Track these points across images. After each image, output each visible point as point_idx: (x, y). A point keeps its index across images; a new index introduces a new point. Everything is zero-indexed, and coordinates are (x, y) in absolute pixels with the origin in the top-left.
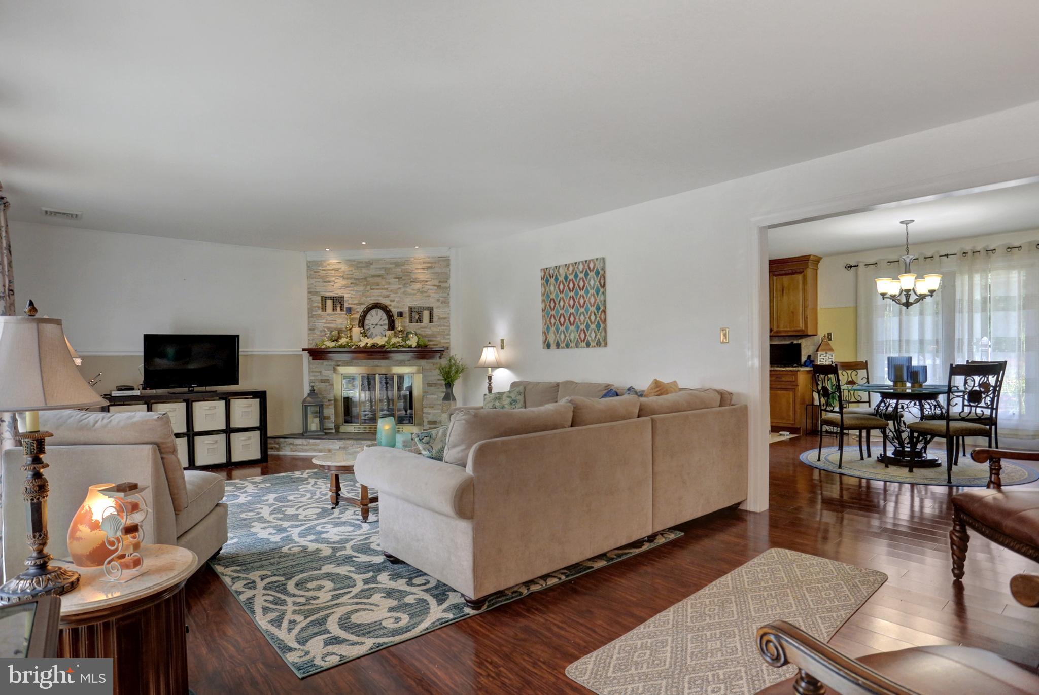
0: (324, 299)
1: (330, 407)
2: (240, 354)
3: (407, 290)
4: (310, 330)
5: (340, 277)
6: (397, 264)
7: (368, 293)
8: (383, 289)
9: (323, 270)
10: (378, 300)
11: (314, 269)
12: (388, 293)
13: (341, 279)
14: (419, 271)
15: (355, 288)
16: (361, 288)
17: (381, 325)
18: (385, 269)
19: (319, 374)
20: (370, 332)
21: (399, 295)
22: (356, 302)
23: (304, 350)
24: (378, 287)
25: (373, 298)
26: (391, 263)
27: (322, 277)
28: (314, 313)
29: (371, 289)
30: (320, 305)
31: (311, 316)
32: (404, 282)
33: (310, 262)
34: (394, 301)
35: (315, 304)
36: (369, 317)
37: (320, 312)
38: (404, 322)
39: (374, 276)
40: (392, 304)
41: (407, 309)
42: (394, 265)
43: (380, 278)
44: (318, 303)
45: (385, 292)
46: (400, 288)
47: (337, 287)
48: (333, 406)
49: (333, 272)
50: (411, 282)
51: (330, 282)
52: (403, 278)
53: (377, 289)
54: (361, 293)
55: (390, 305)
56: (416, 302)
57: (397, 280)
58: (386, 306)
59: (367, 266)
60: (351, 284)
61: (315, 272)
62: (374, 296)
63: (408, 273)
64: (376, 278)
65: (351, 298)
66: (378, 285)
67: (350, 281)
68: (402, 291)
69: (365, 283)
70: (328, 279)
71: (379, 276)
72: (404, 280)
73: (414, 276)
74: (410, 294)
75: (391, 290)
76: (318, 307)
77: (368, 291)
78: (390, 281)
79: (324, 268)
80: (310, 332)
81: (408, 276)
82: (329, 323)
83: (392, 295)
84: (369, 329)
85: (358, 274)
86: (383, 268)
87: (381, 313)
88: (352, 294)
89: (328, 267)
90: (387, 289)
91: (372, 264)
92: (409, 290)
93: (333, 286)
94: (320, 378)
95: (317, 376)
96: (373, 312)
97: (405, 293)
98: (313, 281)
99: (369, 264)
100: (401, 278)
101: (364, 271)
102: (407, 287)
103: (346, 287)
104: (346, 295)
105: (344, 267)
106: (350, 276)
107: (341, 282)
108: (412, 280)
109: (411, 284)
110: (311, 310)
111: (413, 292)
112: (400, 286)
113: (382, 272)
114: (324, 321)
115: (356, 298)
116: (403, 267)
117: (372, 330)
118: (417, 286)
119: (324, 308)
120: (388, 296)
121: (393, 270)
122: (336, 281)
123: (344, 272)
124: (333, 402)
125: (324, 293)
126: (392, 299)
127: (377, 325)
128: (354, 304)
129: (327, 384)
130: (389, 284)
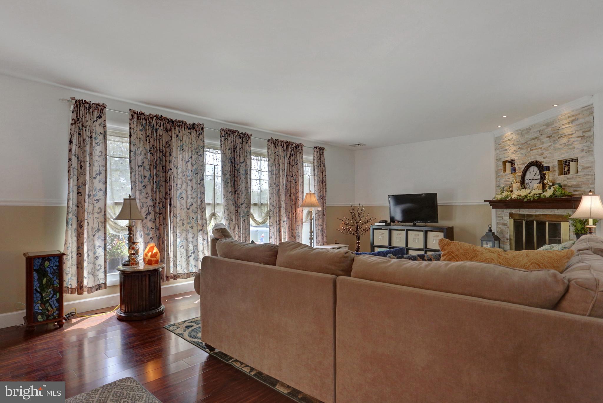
0: (505, 163)
1: (507, 244)
2: (438, 204)
3: (556, 145)
4: (497, 186)
5: (512, 145)
6: (548, 125)
7: (529, 154)
8: (538, 149)
9: (503, 142)
10: (535, 158)
11: (499, 143)
12: (542, 152)
13: (513, 146)
14: (565, 126)
15: (521, 152)
16: (524, 151)
17: (536, 179)
18: (540, 131)
19: (501, 218)
20: (528, 186)
21: (550, 151)
22: (521, 162)
23: (485, 201)
24: (535, 148)
25: (532, 157)
26: (544, 125)
27: (503, 147)
28: (499, 174)
29: (531, 150)
30: (502, 168)
31: (498, 176)
32: (553, 139)
33: (496, 138)
34: (546, 158)
35: (500, 168)
36: (528, 173)
37: (502, 173)
38: (554, 175)
39: (532, 139)
40: (545, 160)
41: (556, 164)
42: (545, 127)
43: (536, 140)
44: (501, 166)
45: (540, 151)
46: (550, 146)
47: (511, 154)
48: (509, 244)
49: (508, 142)
50: (559, 138)
51: (506, 150)
52: (553, 136)
53: (535, 149)
54: (525, 155)
55: (543, 162)
56: (565, 156)
57: (549, 138)
58: (540, 163)
59: (528, 132)
60: (519, 148)
61: (499, 144)
62: (532, 156)
63: (556, 131)
64: (533, 141)
65: (519, 159)
66: (535, 146)
67: (518, 147)
68: (552, 147)
69: (527, 146)
70: (505, 148)
71: (535, 138)
72: (554, 137)
73: (561, 132)
74: (558, 149)
75: (544, 148)
76: (501, 170)
77: (529, 152)
78: (544, 140)
79: (503, 141)
80: (497, 188)
81: (556, 133)
82: (506, 181)
83: (545, 153)
84: (528, 183)
85: (523, 141)
86: (538, 131)
87: (536, 169)
88: (519, 157)
89: (506, 139)
90: (541, 148)
91: (530, 129)
92: (558, 146)
93: (509, 152)
94: (502, 221)
95: (501, 220)
96: (531, 169)
97: (555, 149)
98: (498, 151)
99: (528, 130)
100: (551, 136)
101: (526, 136)
102: (556, 144)
103: (516, 151)
104: (516, 158)
105: (514, 137)
106: (518, 143)
107: (513, 148)
108: (560, 136)
109: (559, 140)
110: (497, 173)
111: (560, 147)
112: (551, 144)
113: (537, 135)
114: (504, 180)
115: (521, 159)
116: (553, 126)
117: (530, 184)
118: (564, 140)
119: (505, 170)
120: (542, 154)
121: (546, 130)
122: (510, 149)
123: (514, 140)
124: (509, 240)
125: (504, 159)
126: (544, 155)
127: (533, 179)
128: (521, 164)
129: (506, 227)
130: (543, 143)
